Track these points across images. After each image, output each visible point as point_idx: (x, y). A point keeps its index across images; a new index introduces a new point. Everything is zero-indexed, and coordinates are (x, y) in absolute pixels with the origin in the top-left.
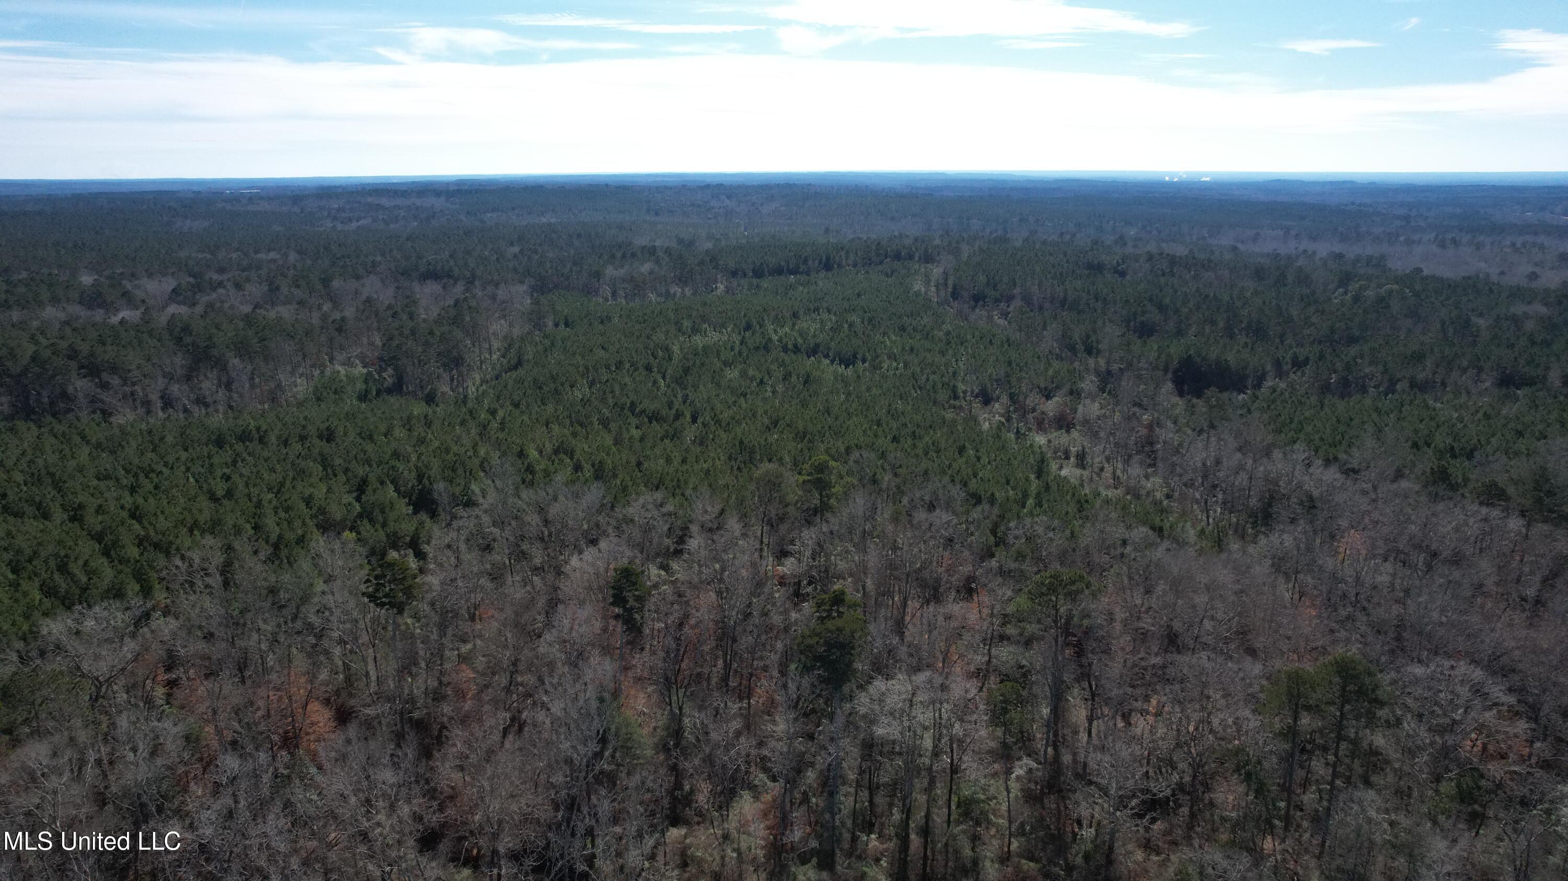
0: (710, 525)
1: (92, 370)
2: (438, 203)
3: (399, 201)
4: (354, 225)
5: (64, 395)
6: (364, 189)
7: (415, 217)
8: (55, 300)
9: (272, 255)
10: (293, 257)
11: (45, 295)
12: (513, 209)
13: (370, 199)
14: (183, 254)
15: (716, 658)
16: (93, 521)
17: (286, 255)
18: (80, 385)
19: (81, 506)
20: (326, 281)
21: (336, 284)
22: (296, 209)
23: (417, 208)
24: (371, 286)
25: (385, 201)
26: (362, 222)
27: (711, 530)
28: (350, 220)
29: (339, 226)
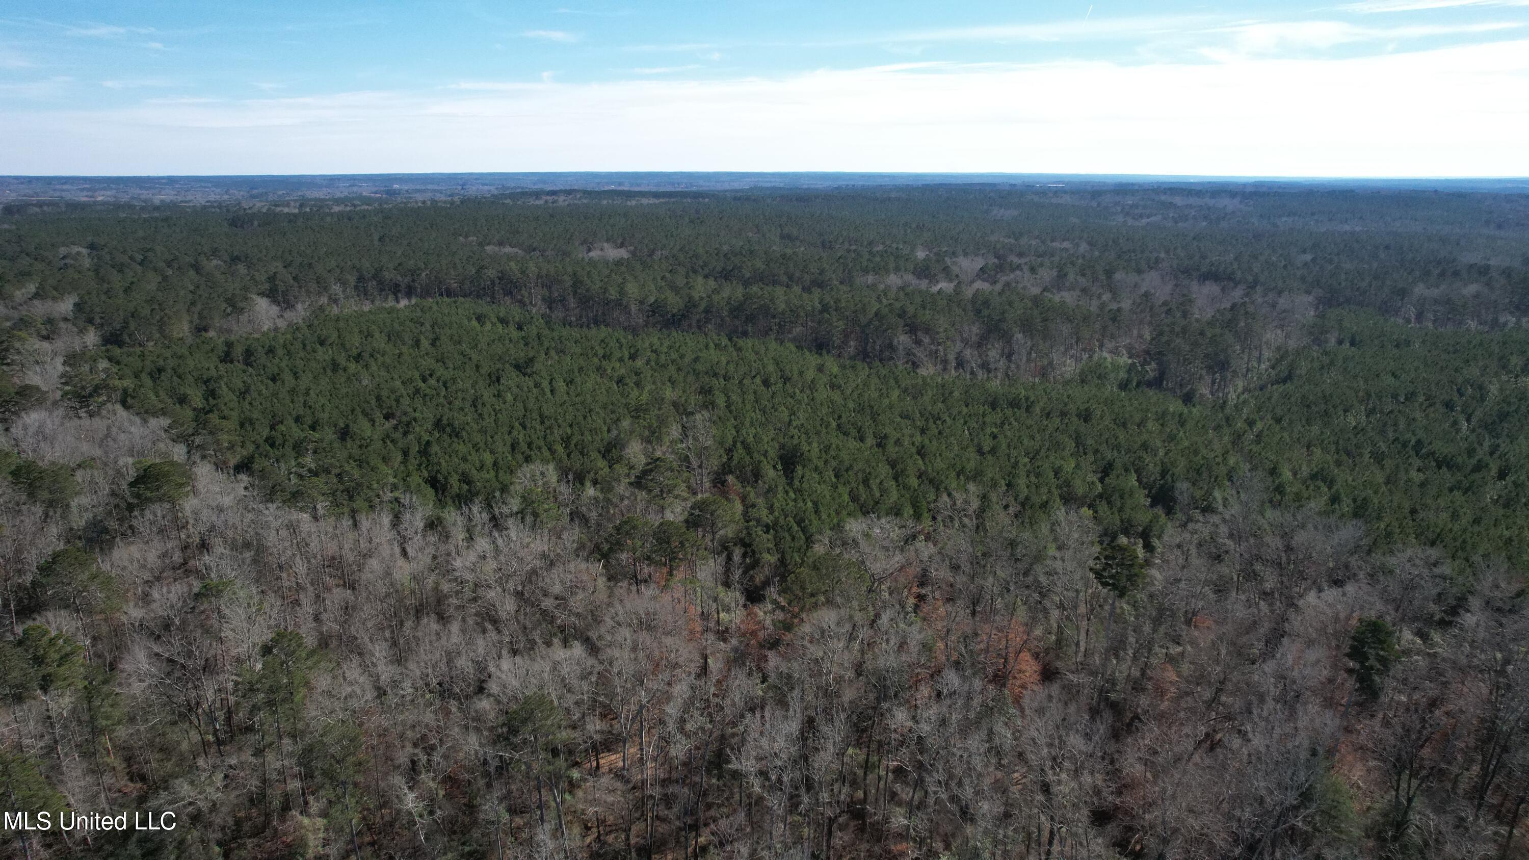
0: (1500, 604)
1: (912, 329)
2: (1229, 204)
3: (1192, 200)
4: (1144, 221)
5: (891, 347)
6: (1159, 187)
7: (1205, 218)
8: (897, 269)
9: (1066, 244)
10: (1083, 247)
11: (892, 265)
12: (1313, 214)
13: (1163, 198)
14: (993, 238)
15: (1472, 761)
16: (892, 449)
17: (1077, 245)
18: (903, 339)
19: (886, 437)
20: (1109, 273)
21: (1118, 276)
22: (1094, 204)
23: (1209, 208)
24: (1151, 281)
25: (1178, 200)
26: (1152, 219)
27: (1499, 610)
28: (1141, 216)
29: (1130, 222)
